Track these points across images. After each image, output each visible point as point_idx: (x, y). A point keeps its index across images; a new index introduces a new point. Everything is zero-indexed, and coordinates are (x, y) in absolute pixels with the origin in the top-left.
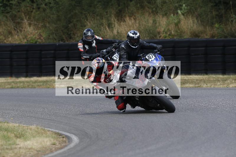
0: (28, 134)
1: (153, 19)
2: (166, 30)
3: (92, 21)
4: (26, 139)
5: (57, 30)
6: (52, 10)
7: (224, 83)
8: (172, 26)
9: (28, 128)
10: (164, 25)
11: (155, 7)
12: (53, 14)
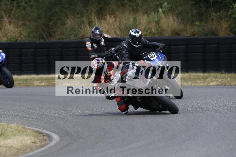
0: (8, 132)
1: (134, 17)
2: (147, 28)
3: (72, 19)
4: (6, 138)
5: (37, 28)
6: (32, 8)
7: (205, 81)
8: (153, 24)
9: (8, 127)
10: (145, 23)
11: (135, 5)
12: (33, 12)
